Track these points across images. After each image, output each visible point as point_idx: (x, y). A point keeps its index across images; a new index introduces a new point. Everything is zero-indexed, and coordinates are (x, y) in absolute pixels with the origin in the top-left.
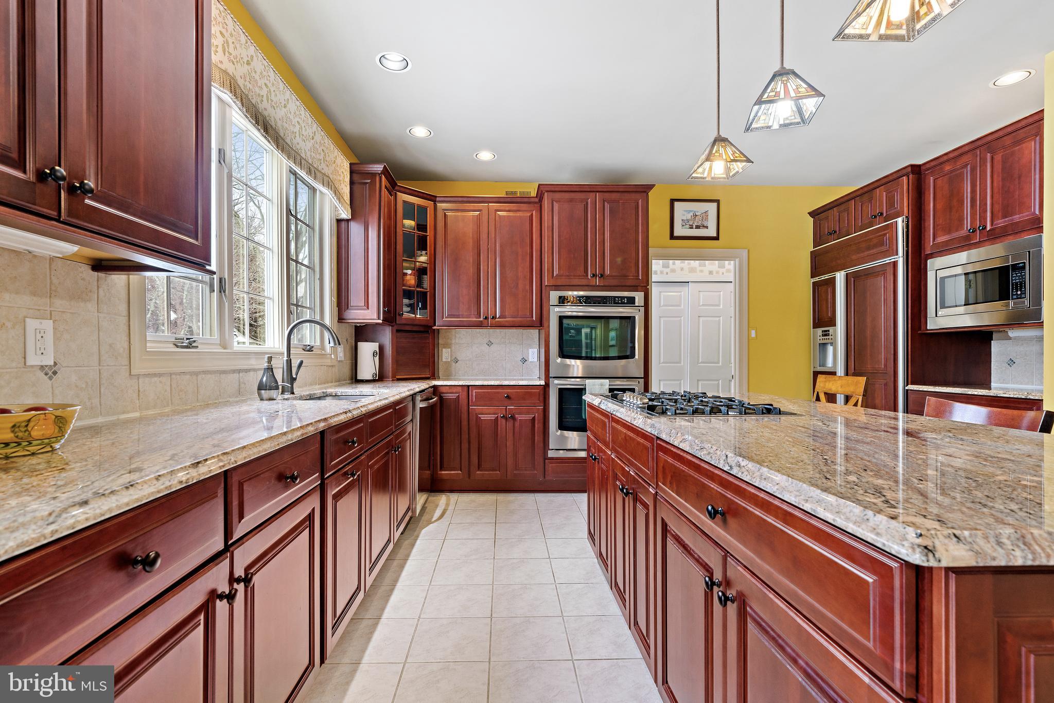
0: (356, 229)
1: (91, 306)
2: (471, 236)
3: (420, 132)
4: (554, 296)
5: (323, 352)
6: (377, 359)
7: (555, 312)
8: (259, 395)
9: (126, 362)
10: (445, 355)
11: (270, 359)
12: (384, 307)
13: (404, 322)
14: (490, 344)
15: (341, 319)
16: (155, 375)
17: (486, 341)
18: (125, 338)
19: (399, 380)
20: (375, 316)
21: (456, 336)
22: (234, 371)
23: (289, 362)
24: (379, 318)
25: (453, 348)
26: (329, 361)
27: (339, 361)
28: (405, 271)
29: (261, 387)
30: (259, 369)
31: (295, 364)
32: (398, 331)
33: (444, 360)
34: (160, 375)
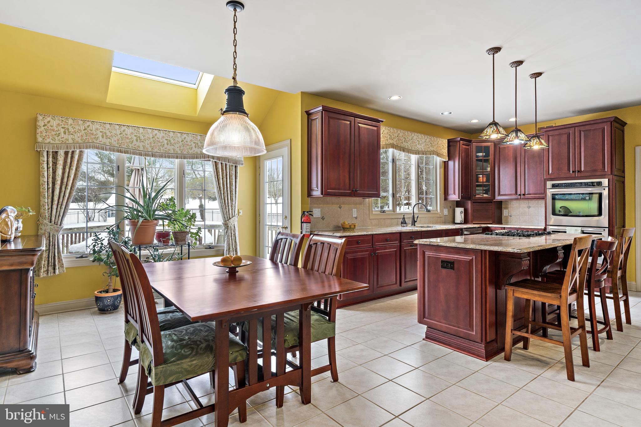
0: (451, 163)
1: (363, 205)
2: (512, 156)
3: (475, 121)
4: (549, 184)
5: (437, 212)
6: (463, 215)
7: (550, 192)
8: (401, 225)
9: (368, 216)
10: (505, 213)
11: (404, 215)
12: (461, 194)
13: (477, 199)
14: (529, 207)
15: (446, 199)
16: (374, 219)
17: (526, 206)
18: (368, 211)
19: (474, 223)
20: (457, 198)
21: (510, 204)
22: (396, 219)
23: (414, 216)
24: (459, 198)
25: (509, 209)
26: (439, 215)
27: (445, 215)
28: (479, 176)
29: (402, 223)
30: (401, 218)
31: (416, 216)
32: (473, 202)
33: (504, 215)
34: (376, 219)
